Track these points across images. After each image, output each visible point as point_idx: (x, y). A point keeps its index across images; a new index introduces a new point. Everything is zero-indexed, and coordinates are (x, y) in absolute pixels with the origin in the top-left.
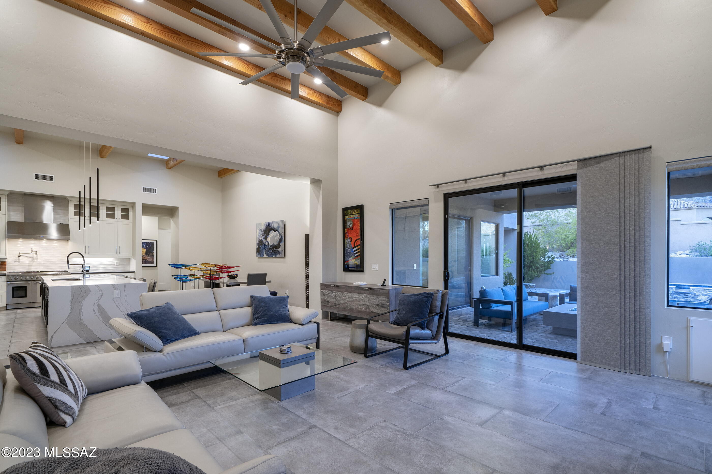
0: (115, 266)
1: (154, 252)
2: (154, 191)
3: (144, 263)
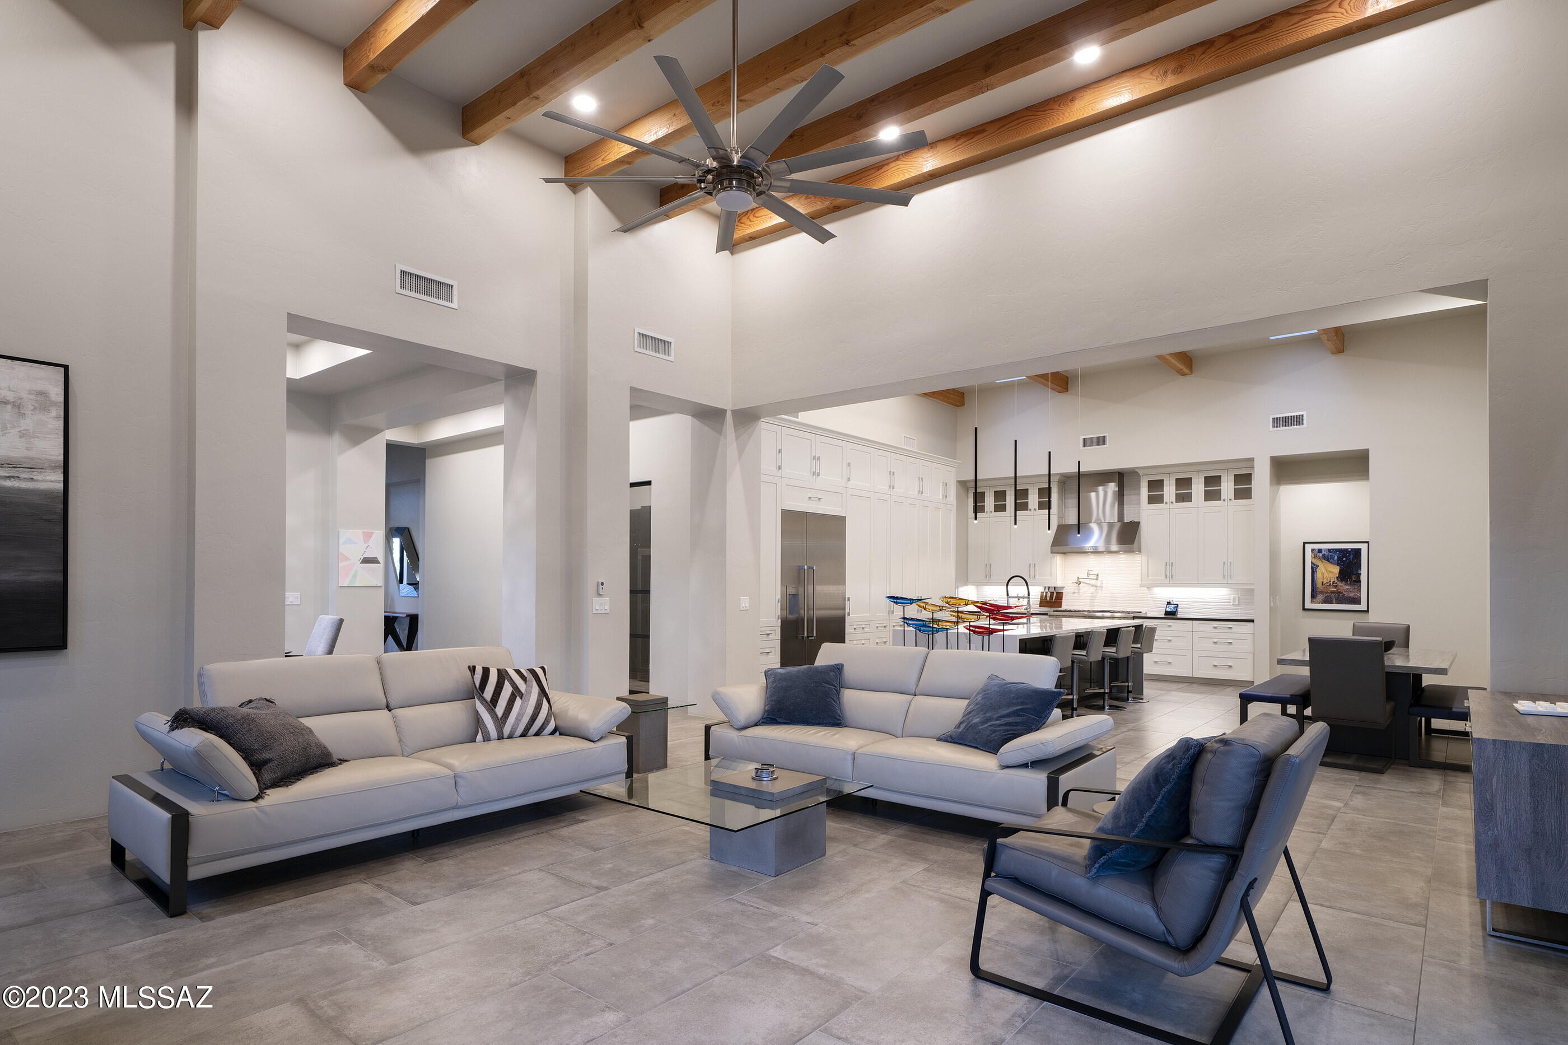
0: (1231, 605)
1: (1361, 574)
2: (1297, 420)
3: (1334, 601)
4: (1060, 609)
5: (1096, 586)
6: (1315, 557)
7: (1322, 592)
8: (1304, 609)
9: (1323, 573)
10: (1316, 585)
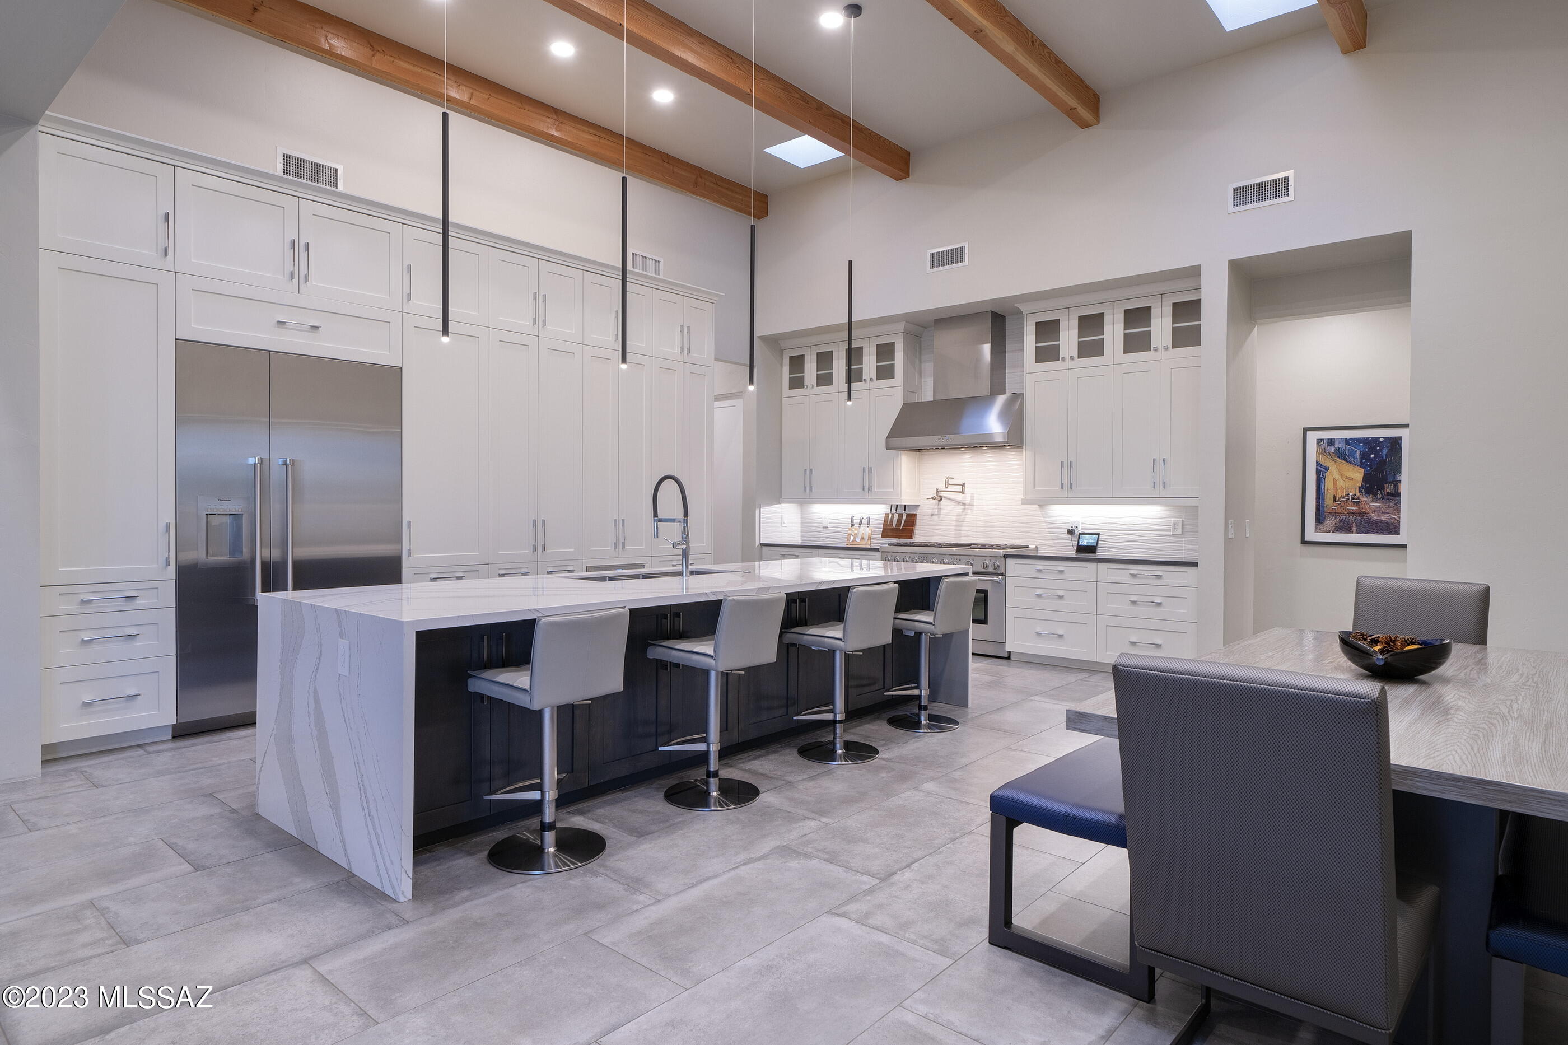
0: (1170, 535)
1: (1400, 481)
2: (1280, 188)
3: (1354, 529)
4: (909, 541)
5: (964, 504)
6: (1322, 452)
7: (1334, 514)
8: (1303, 542)
9: (1335, 481)
10: (1323, 500)
